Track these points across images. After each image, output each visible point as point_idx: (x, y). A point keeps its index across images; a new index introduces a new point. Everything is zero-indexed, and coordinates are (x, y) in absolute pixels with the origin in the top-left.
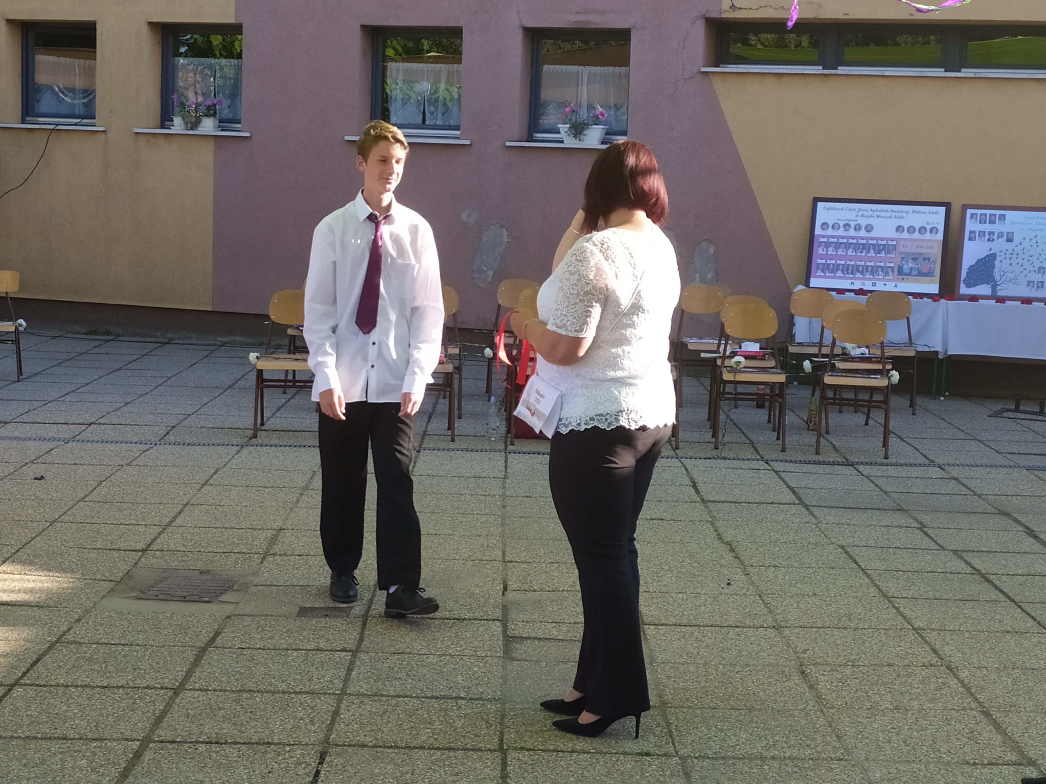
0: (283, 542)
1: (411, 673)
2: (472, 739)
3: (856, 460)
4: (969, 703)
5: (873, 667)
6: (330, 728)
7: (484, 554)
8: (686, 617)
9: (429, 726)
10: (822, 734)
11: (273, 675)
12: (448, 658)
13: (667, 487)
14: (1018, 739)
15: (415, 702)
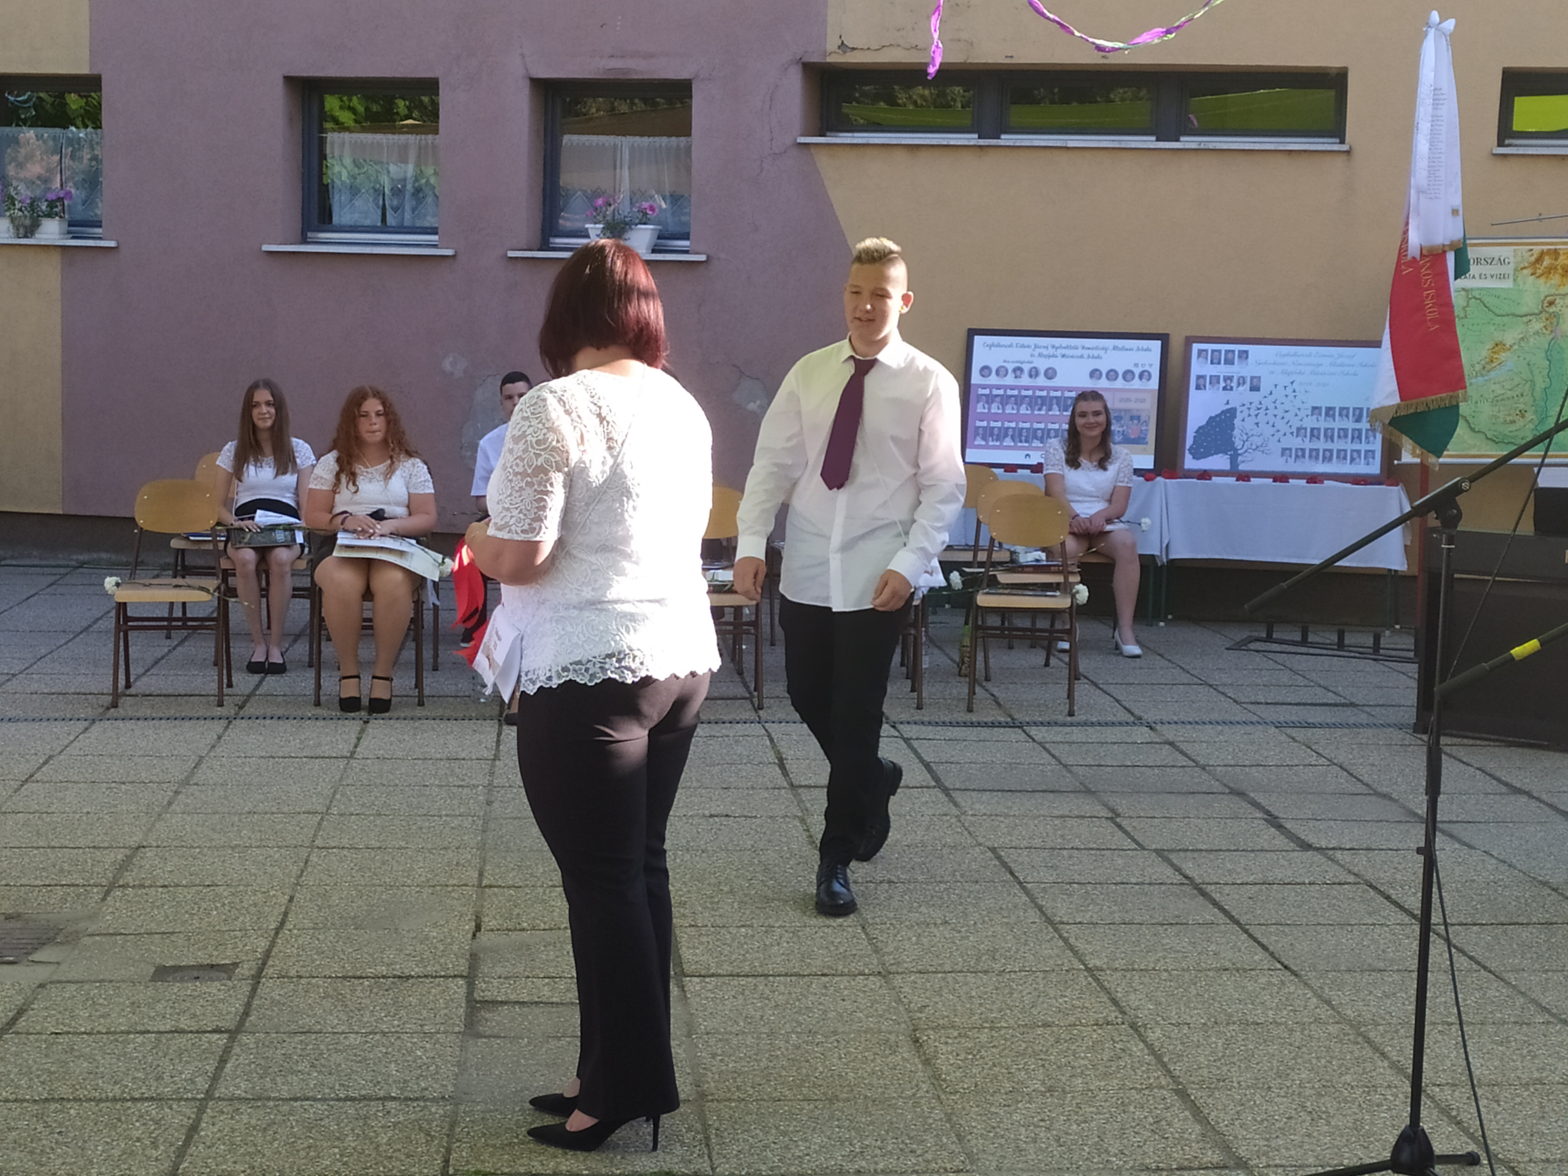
0: (141, 867)
1: (318, 1062)
2: (401, 1161)
3: (1027, 720)
4: (1158, 1078)
5: (1022, 1030)
6: (181, 1153)
7: (451, 876)
8: (747, 963)
9: (336, 1143)
10: (935, 1133)
11: (102, 1072)
12: (377, 1037)
13: (740, 767)
14: (1225, 1129)
15: (319, 1106)
